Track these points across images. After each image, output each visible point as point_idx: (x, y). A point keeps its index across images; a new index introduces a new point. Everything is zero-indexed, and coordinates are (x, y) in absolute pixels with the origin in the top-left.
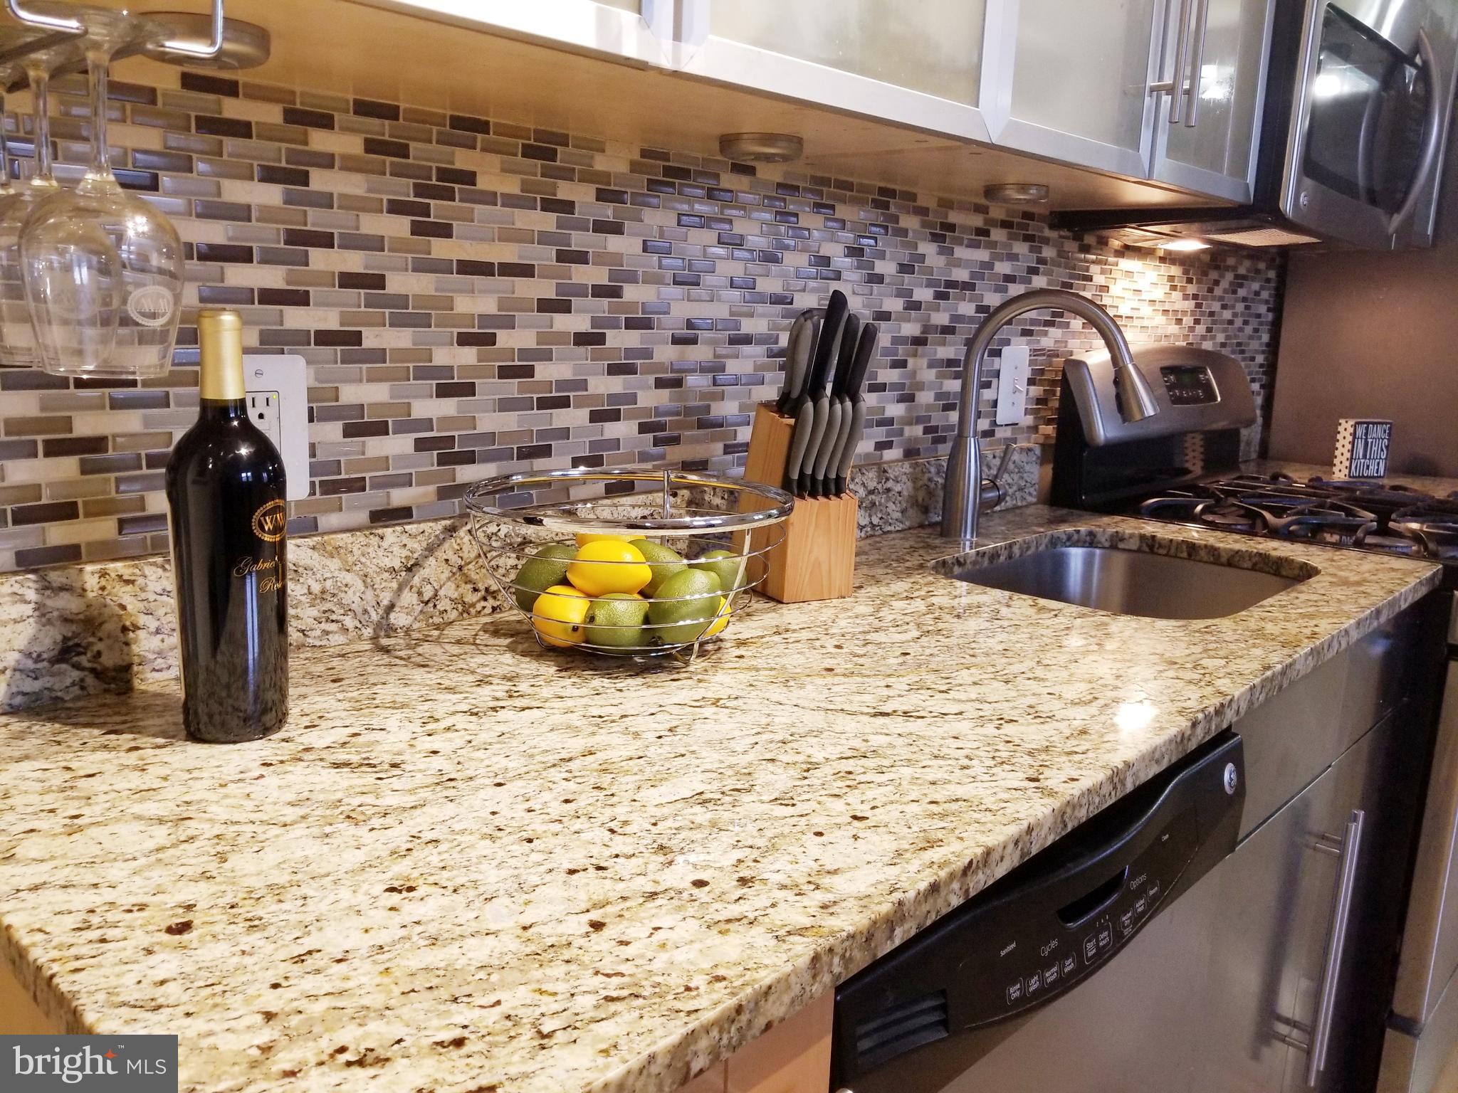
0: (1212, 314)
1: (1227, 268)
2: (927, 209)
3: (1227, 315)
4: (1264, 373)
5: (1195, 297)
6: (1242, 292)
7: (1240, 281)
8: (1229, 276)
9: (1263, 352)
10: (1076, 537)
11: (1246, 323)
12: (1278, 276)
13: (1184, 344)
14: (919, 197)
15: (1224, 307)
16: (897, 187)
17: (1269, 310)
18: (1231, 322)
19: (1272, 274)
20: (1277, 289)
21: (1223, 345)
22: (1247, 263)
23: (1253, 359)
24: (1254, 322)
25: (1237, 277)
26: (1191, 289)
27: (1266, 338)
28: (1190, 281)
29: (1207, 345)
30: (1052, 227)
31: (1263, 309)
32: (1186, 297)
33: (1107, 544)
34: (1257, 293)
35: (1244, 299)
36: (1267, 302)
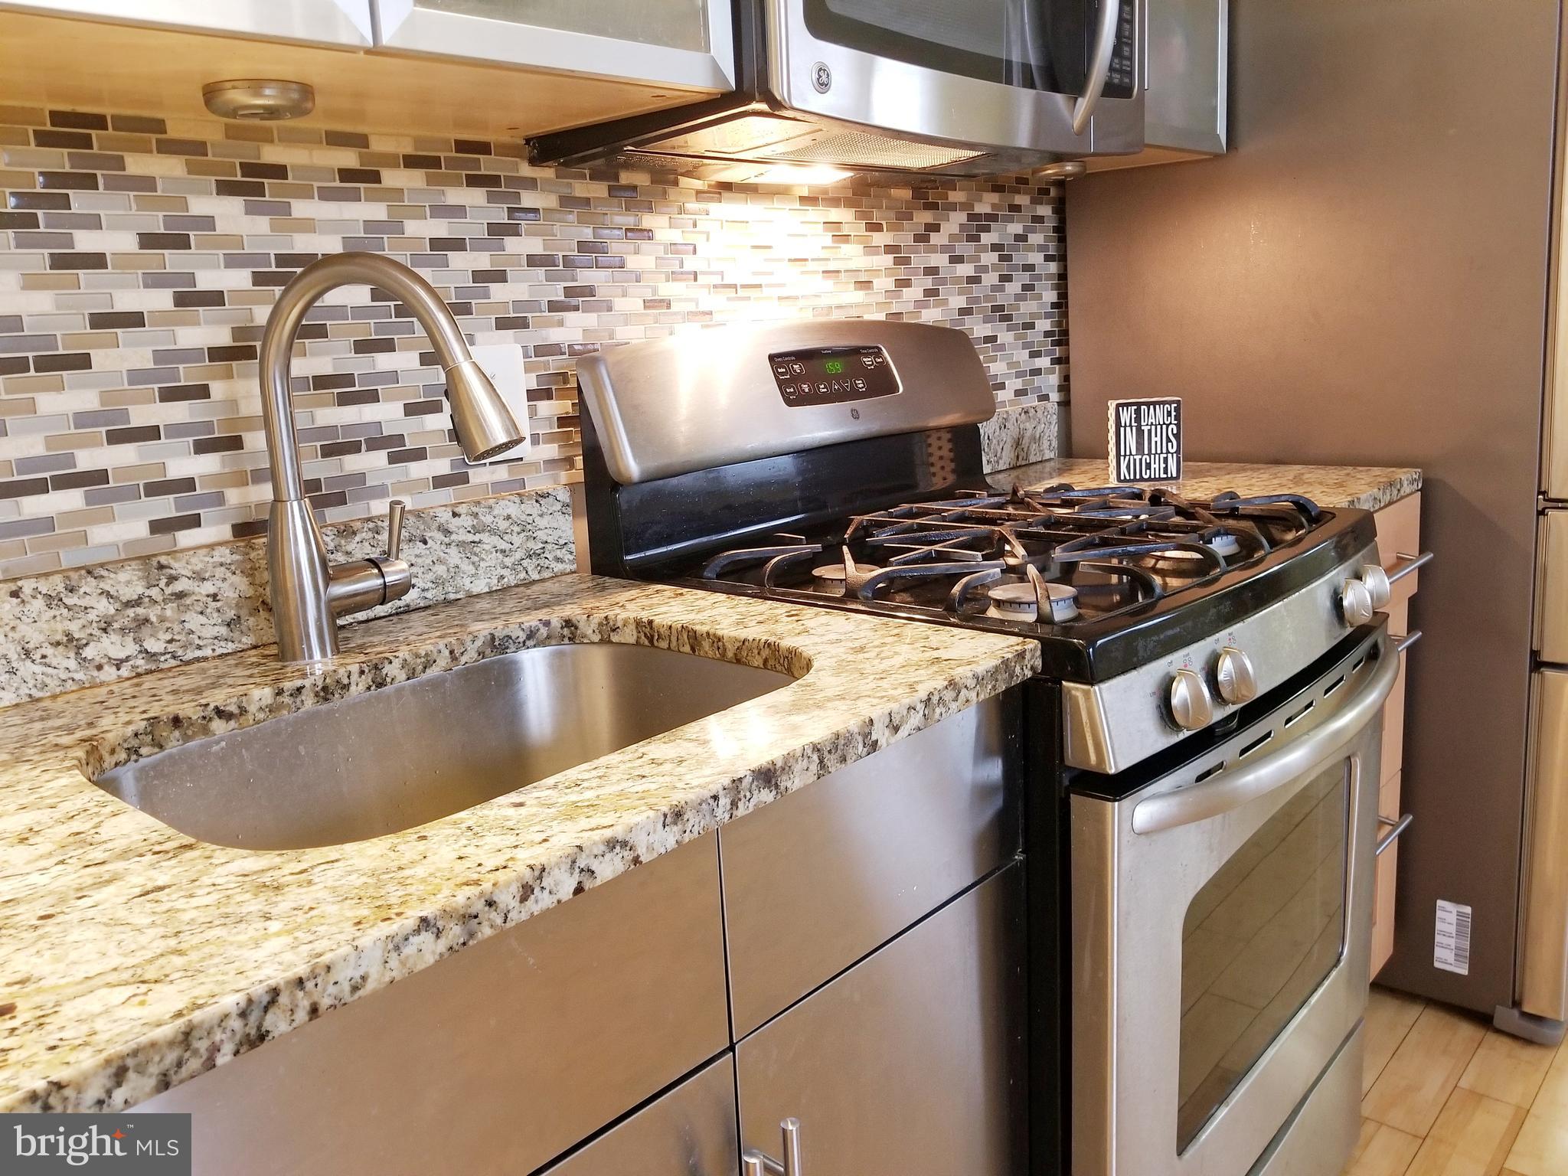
0: (931, 271)
1: (953, 207)
2: (204, 144)
3: (965, 270)
4: (1055, 343)
5: (890, 249)
6: (987, 238)
7: (978, 224)
8: (959, 218)
9: (1047, 316)
10: (544, 631)
11: (1006, 278)
12: (1055, 211)
13: (881, 317)
14: (169, 125)
15: (956, 259)
16: (107, 111)
17: (1048, 258)
18: (974, 280)
19: (1045, 210)
20: (1056, 230)
21: (964, 312)
22: (994, 198)
23: (1030, 326)
24: (1021, 278)
25: (972, 217)
26: (881, 239)
27: (1050, 296)
28: (875, 227)
29: (931, 316)
30: (533, 162)
31: (1036, 258)
32: (871, 250)
33: (596, 638)
34: (1021, 238)
35: (995, 247)
36: (1041, 248)
